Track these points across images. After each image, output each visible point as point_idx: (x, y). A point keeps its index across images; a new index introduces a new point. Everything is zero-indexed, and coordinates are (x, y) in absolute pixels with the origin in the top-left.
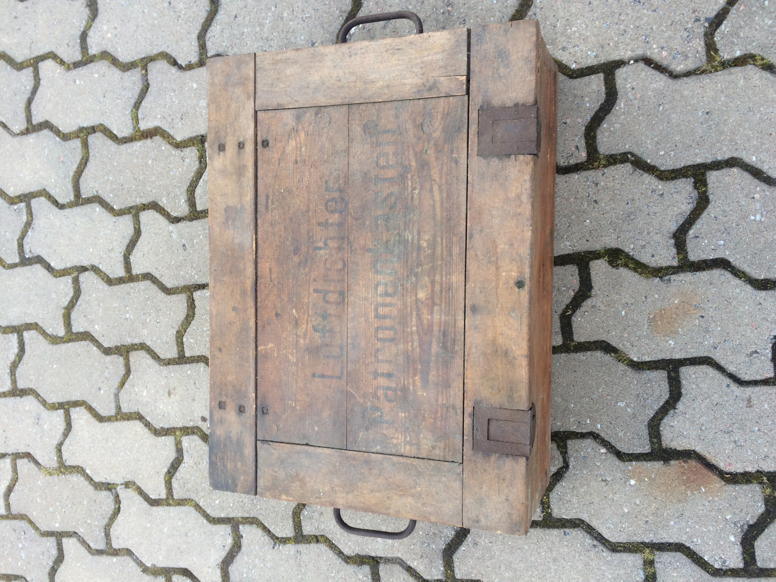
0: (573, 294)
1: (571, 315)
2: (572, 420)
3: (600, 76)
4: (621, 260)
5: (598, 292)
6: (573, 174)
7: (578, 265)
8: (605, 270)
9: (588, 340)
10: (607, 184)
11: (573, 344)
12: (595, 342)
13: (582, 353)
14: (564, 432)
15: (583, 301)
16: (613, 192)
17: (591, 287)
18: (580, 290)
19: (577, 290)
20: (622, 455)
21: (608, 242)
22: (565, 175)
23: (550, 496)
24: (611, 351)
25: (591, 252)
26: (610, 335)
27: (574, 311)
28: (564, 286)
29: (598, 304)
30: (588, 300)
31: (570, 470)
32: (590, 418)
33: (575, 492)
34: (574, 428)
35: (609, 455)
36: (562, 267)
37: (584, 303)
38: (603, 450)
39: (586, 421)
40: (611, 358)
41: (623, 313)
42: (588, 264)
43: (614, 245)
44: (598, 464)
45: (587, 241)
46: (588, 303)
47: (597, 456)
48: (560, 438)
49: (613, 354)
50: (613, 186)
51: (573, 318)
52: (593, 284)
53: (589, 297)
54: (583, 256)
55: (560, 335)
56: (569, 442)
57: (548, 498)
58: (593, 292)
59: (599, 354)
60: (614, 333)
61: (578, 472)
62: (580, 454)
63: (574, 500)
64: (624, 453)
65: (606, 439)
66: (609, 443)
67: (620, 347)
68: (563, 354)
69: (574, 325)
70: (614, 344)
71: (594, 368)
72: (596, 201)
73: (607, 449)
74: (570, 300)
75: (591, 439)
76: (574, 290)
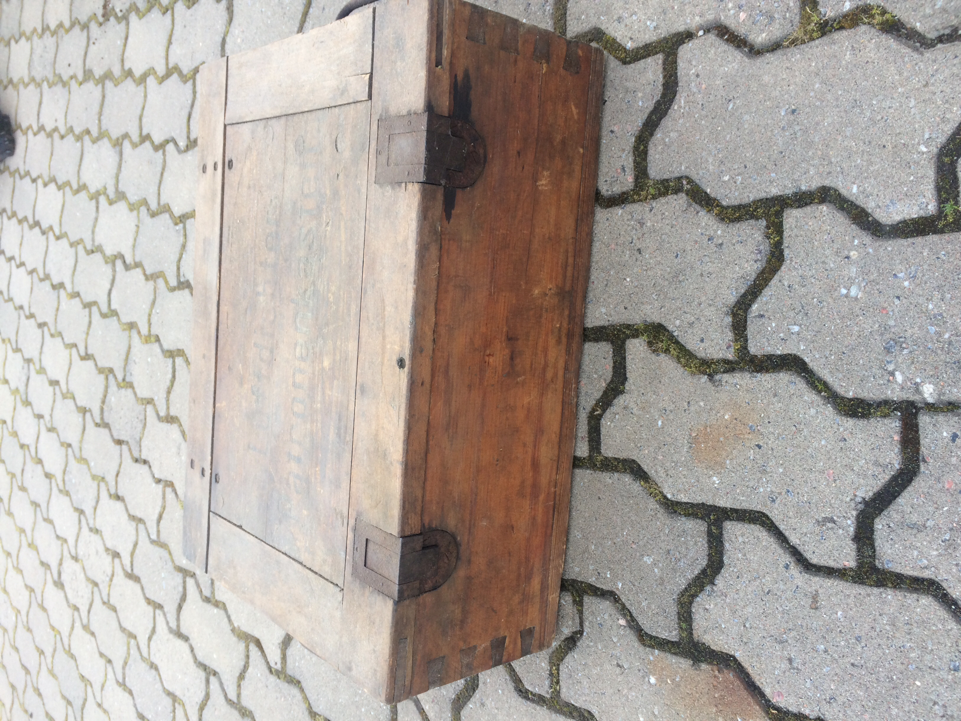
0: (604, 385)
1: (601, 416)
2: (591, 567)
3: (659, 59)
4: (662, 342)
5: (633, 387)
6: (616, 208)
7: (612, 343)
8: (642, 355)
9: (616, 456)
10: (654, 225)
11: (599, 458)
12: (625, 461)
13: (608, 474)
14: (582, 582)
15: (614, 398)
16: (661, 237)
17: (626, 379)
18: (612, 381)
19: (609, 379)
20: (643, 636)
21: (649, 313)
22: (608, 210)
23: (561, 668)
24: (641, 476)
25: (628, 326)
26: (641, 453)
27: (604, 411)
28: (596, 373)
29: (632, 405)
30: (620, 396)
31: (584, 638)
32: (610, 569)
33: (586, 671)
34: (592, 580)
35: (628, 631)
36: (595, 344)
37: (616, 401)
38: (622, 622)
39: (605, 574)
40: (641, 488)
41: (660, 423)
42: (624, 343)
43: (656, 318)
44: (615, 640)
45: (626, 308)
46: (620, 401)
47: (615, 628)
48: (577, 591)
49: (642, 483)
50: (661, 228)
51: (603, 421)
52: (628, 375)
53: (622, 392)
54: (619, 331)
55: (587, 443)
56: (586, 599)
57: (558, 669)
58: (628, 386)
59: (627, 479)
60: (647, 451)
61: (592, 644)
62: (596, 619)
63: (585, 682)
64: (646, 633)
65: (627, 605)
66: (630, 612)
67: (652, 473)
68: (588, 471)
69: (603, 431)
70: (645, 468)
71: (620, 499)
72: (639, 250)
73: (627, 621)
74: (601, 393)
75: (610, 602)
76: (605, 380)
